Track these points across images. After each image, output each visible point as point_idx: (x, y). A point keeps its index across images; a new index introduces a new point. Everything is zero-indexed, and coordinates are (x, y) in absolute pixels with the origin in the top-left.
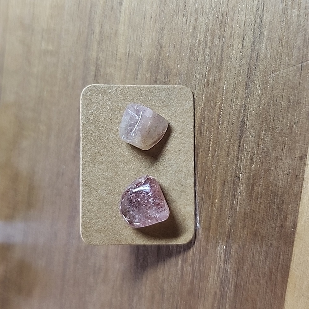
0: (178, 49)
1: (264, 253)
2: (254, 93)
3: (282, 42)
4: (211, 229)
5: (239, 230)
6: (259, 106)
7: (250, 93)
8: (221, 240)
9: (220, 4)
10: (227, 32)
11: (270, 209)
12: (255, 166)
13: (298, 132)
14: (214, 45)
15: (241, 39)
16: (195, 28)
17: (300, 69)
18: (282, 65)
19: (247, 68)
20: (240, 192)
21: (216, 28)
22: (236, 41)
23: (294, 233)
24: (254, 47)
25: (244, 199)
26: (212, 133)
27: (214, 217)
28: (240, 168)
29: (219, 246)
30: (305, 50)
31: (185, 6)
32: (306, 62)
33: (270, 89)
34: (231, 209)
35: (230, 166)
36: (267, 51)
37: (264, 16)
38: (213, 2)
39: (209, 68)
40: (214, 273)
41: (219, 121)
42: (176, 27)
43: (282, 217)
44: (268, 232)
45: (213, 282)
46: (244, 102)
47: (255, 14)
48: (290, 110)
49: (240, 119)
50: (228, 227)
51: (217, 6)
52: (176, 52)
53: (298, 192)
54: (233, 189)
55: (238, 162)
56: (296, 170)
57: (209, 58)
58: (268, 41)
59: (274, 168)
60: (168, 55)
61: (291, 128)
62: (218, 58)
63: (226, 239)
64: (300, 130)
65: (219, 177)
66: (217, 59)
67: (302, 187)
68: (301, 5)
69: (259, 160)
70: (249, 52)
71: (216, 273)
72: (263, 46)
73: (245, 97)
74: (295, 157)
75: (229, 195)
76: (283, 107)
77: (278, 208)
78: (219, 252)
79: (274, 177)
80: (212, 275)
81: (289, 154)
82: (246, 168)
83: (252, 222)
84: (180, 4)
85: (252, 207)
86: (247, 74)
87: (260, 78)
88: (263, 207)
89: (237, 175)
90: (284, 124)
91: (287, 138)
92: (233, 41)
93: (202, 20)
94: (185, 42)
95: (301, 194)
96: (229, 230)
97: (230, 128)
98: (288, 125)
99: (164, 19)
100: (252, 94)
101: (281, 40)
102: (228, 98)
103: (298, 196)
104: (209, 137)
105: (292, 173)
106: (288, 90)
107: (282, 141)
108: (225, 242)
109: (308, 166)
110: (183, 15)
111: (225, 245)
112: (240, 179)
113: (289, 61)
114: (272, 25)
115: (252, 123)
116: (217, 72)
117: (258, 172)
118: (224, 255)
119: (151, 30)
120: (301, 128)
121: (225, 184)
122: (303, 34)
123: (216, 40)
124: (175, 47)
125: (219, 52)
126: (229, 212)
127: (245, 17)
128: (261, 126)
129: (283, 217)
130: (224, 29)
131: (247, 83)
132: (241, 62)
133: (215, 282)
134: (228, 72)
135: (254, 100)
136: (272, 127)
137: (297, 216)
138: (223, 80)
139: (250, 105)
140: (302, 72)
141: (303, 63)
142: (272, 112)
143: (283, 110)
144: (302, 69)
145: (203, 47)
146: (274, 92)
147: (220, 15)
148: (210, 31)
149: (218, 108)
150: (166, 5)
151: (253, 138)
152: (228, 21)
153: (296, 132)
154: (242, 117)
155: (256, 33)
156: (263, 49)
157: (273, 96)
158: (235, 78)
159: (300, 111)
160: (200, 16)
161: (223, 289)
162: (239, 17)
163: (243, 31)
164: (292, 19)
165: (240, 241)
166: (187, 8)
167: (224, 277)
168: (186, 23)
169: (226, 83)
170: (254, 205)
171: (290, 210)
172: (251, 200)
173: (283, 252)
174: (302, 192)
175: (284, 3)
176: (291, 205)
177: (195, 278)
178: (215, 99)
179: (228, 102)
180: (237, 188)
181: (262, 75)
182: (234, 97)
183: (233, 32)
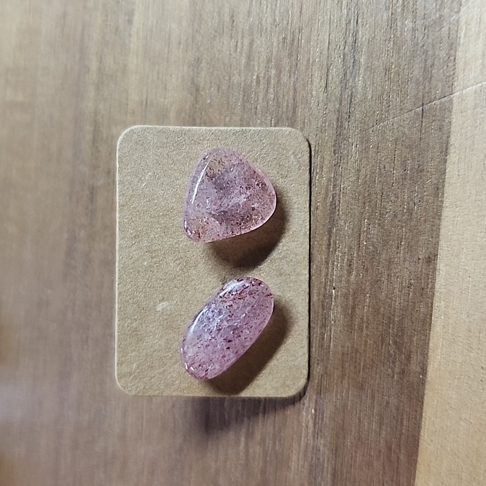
0: (225, 92)
1: (377, 417)
2: (349, 158)
3: (389, 74)
5: (335, 381)
6: (358, 178)
7: (342, 159)
9: (289, 16)
10: (301, 61)
11: (382, 345)
12: (356, 276)
13: (421, 218)
14: (282, 82)
15: (324, 71)
16: (249, 58)
17: (421, 116)
18: (391, 110)
19: (336, 117)
20: (333, 319)
21: (283, 56)
22: (316, 75)
23: (423, 383)
24: (346, 83)
25: (340, 330)
28: (332, 280)
29: (305, 409)
30: (427, 84)
31: (233, 21)
32: (429, 104)
33: (374, 150)
34: (320, 349)
35: (315, 278)
36: (366, 89)
37: (358, 33)
38: (277, 14)
39: (275, 120)
40: (297, 454)
42: (220, 56)
43: (403, 357)
44: (382, 382)
45: (298, 470)
46: (333, 174)
47: (344, 30)
48: (408, 182)
49: (327, 201)
50: (317, 378)
51: (283, 19)
52: (222, 97)
53: (427, 315)
54: (322, 315)
55: (328, 271)
56: (420, 279)
57: (275, 104)
58: (367, 74)
59: (386, 278)
60: (210, 103)
61: (410, 211)
62: (290, 105)
63: (315, 397)
64: (424, 214)
66: (287, 106)
67: (432, 307)
68: (416, 12)
69: (362, 265)
70: (337, 92)
71: (301, 454)
72: (359, 80)
73: (335, 165)
74: (419, 259)
75: (317, 324)
76: (396, 179)
77: (395, 342)
78: (304, 419)
79: (386, 292)
80: (294, 458)
81: (409, 254)
82: (341, 280)
83: (355, 367)
84: (225, 19)
85: (354, 342)
86: (336, 127)
87: (356, 133)
88: (372, 342)
89: (328, 291)
90: (399, 207)
91: (404, 229)
92: (312, 75)
93: (260, 43)
94: (236, 79)
95: (431, 318)
96: (320, 383)
98: (405, 207)
100: (346, 159)
101: (387, 70)
103: (426, 323)
105: (416, 284)
106: (401, 150)
107: (397, 233)
108: (314, 403)
109: (439, 272)
110: (230, 36)
111: (314, 407)
112: (333, 299)
113: (402, 104)
114: (372, 47)
115: (347, 206)
117: (361, 287)
118: (313, 424)
119: (180, 63)
120: (426, 211)
122: (422, 60)
123: (284, 74)
124: (220, 88)
125: (291, 94)
126: (318, 352)
127: (329, 35)
128: (362, 211)
129: (405, 357)
130: (296, 57)
131: (337, 142)
132: (326, 108)
133: (300, 469)
134: (306, 126)
135: (350, 170)
136: (380, 211)
137: (427, 354)
139: (344, 177)
140: (424, 120)
141: (424, 106)
142: (378, 187)
143: (396, 183)
144: (422, 116)
145: (265, 87)
146: (380, 155)
147: (289, 33)
148: (274, 60)
150: (203, 22)
151: (350, 232)
152: (303, 44)
153: (419, 217)
154: (331, 198)
155: (348, 60)
156: (360, 87)
157: (378, 161)
158: (317, 135)
159: (424, 184)
160: (257, 38)
161: (313, 481)
162: (320, 37)
163: (326, 57)
164: (404, 35)
165: (338, 399)
166: (236, 25)
167: (314, 459)
168: (235, 49)
170: (357, 339)
171: (415, 344)
172: (351, 332)
173: (407, 415)
174: (433, 315)
175: (391, 10)
176: (415, 337)
177: (268, 465)
180: (328, 314)
181: (359, 129)
182: (317, 165)
183: (311, 60)
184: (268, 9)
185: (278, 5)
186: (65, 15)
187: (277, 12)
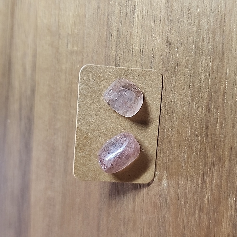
4: (222, 185)
8: (231, 193)
26: (219, 110)
27: (224, 175)
41: (224, 100)
65: (226, 145)
97: (233, 105)
99: (172, 22)
102: (231, 81)
104: (217, 113)
116: (219, 61)
121: (232, 149)
138: (226, 67)
149: (223, 90)
169: (228, 70)
178: (219, 83)
179: (231, 85)
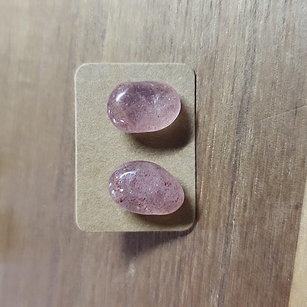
1: (259, 303)
2: (247, 137)
3: (274, 86)
5: (233, 278)
6: (252, 151)
7: (242, 138)
9: (209, 42)
10: (217, 72)
11: (264, 259)
12: (249, 213)
13: (293, 180)
14: (203, 85)
15: (232, 80)
17: (295, 115)
18: (275, 109)
19: (239, 111)
20: (233, 239)
21: (205, 68)
22: (226, 82)
23: (290, 284)
24: (246, 89)
25: (237, 247)
28: (233, 215)
29: (212, 295)
30: (300, 94)
31: (172, 43)
32: (300, 108)
33: (263, 134)
34: (224, 257)
35: (222, 212)
36: (259, 94)
37: (255, 57)
38: (201, 41)
43: (278, 267)
44: (263, 281)
46: (235, 147)
47: (246, 55)
48: (285, 156)
49: (231, 164)
50: (221, 276)
51: (205, 44)
53: (294, 241)
54: (226, 236)
55: (231, 208)
56: (291, 219)
58: (260, 84)
59: (269, 216)
61: (286, 175)
62: (208, 100)
63: (219, 288)
64: (295, 178)
66: (206, 100)
67: (298, 237)
68: (294, 47)
69: (253, 207)
70: (240, 94)
72: (255, 88)
73: (237, 141)
74: (290, 206)
75: (222, 242)
76: (277, 153)
77: (273, 257)
78: (212, 300)
79: (268, 225)
81: (284, 202)
82: (239, 215)
83: (246, 271)
84: (167, 41)
85: (246, 255)
86: (238, 117)
87: (252, 122)
88: (258, 256)
89: (230, 221)
90: (278, 171)
91: (281, 186)
92: (223, 82)
93: (190, 58)
95: (297, 244)
96: (223, 279)
98: (283, 172)
100: (244, 138)
101: (274, 83)
103: (294, 246)
105: (288, 222)
106: (281, 136)
107: (276, 188)
108: (218, 291)
109: (303, 215)
110: (170, 52)
111: (218, 293)
112: (233, 226)
113: (282, 106)
114: (264, 67)
115: (244, 168)
117: (252, 220)
118: (217, 304)
120: (296, 176)
122: (297, 78)
123: (205, 80)
125: (209, 93)
126: (222, 260)
127: (236, 57)
128: (254, 172)
129: (279, 267)
130: (213, 70)
131: (239, 126)
132: (232, 104)
134: (218, 114)
135: (247, 145)
136: (266, 173)
137: (293, 266)
139: (243, 149)
140: (297, 117)
141: (297, 109)
142: (265, 158)
143: (277, 156)
144: (296, 114)
146: (267, 137)
147: (209, 54)
148: (199, 70)
150: (152, 41)
151: (246, 185)
152: (218, 61)
153: (291, 179)
154: (234, 162)
155: (248, 75)
156: (255, 92)
157: (266, 141)
158: (225, 121)
159: (295, 158)
160: (188, 55)
162: (229, 57)
163: (233, 72)
164: (286, 61)
165: (234, 290)
166: (174, 45)
168: (173, 61)
170: (248, 253)
171: (286, 259)
172: (244, 249)
173: (278, 303)
174: (298, 242)
175: (277, 44)
176: (286, 255)
180: (230, 236)
181: (254, 119)
182: (225, 140)
183: (223, 73)
184: (195, 37)
185: (202, 35)
186: (59, 28)
187: (201, 39)
